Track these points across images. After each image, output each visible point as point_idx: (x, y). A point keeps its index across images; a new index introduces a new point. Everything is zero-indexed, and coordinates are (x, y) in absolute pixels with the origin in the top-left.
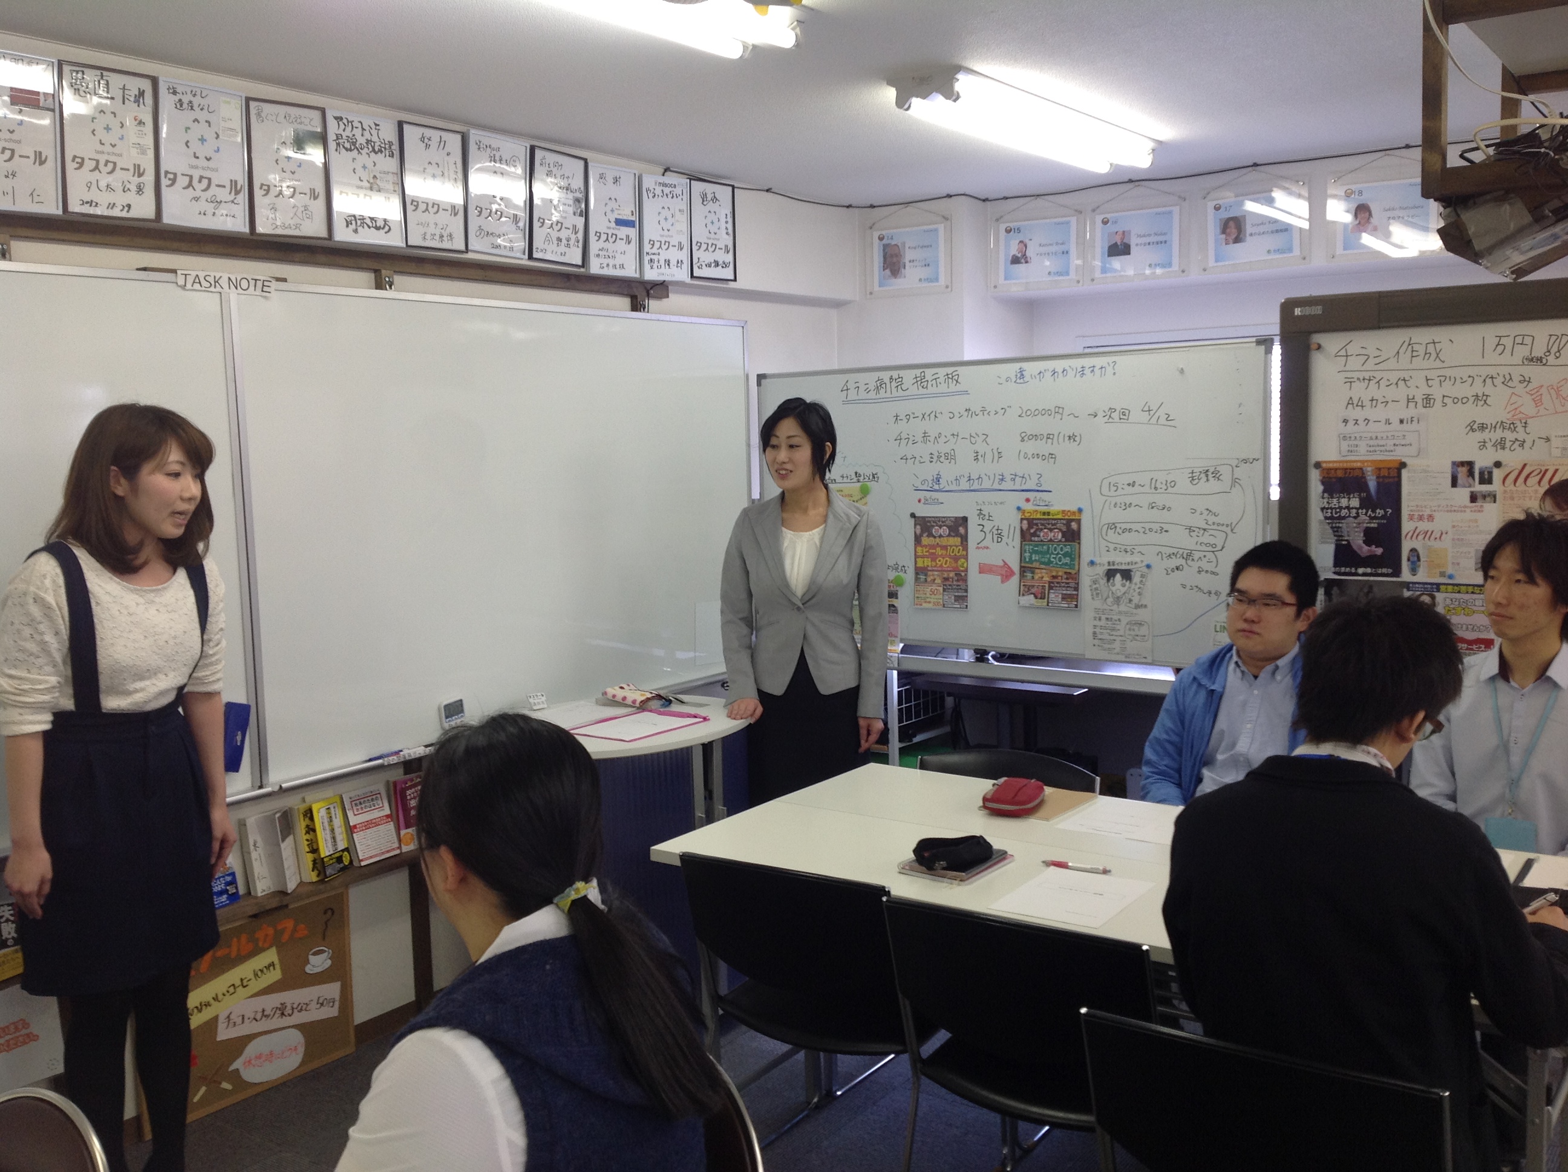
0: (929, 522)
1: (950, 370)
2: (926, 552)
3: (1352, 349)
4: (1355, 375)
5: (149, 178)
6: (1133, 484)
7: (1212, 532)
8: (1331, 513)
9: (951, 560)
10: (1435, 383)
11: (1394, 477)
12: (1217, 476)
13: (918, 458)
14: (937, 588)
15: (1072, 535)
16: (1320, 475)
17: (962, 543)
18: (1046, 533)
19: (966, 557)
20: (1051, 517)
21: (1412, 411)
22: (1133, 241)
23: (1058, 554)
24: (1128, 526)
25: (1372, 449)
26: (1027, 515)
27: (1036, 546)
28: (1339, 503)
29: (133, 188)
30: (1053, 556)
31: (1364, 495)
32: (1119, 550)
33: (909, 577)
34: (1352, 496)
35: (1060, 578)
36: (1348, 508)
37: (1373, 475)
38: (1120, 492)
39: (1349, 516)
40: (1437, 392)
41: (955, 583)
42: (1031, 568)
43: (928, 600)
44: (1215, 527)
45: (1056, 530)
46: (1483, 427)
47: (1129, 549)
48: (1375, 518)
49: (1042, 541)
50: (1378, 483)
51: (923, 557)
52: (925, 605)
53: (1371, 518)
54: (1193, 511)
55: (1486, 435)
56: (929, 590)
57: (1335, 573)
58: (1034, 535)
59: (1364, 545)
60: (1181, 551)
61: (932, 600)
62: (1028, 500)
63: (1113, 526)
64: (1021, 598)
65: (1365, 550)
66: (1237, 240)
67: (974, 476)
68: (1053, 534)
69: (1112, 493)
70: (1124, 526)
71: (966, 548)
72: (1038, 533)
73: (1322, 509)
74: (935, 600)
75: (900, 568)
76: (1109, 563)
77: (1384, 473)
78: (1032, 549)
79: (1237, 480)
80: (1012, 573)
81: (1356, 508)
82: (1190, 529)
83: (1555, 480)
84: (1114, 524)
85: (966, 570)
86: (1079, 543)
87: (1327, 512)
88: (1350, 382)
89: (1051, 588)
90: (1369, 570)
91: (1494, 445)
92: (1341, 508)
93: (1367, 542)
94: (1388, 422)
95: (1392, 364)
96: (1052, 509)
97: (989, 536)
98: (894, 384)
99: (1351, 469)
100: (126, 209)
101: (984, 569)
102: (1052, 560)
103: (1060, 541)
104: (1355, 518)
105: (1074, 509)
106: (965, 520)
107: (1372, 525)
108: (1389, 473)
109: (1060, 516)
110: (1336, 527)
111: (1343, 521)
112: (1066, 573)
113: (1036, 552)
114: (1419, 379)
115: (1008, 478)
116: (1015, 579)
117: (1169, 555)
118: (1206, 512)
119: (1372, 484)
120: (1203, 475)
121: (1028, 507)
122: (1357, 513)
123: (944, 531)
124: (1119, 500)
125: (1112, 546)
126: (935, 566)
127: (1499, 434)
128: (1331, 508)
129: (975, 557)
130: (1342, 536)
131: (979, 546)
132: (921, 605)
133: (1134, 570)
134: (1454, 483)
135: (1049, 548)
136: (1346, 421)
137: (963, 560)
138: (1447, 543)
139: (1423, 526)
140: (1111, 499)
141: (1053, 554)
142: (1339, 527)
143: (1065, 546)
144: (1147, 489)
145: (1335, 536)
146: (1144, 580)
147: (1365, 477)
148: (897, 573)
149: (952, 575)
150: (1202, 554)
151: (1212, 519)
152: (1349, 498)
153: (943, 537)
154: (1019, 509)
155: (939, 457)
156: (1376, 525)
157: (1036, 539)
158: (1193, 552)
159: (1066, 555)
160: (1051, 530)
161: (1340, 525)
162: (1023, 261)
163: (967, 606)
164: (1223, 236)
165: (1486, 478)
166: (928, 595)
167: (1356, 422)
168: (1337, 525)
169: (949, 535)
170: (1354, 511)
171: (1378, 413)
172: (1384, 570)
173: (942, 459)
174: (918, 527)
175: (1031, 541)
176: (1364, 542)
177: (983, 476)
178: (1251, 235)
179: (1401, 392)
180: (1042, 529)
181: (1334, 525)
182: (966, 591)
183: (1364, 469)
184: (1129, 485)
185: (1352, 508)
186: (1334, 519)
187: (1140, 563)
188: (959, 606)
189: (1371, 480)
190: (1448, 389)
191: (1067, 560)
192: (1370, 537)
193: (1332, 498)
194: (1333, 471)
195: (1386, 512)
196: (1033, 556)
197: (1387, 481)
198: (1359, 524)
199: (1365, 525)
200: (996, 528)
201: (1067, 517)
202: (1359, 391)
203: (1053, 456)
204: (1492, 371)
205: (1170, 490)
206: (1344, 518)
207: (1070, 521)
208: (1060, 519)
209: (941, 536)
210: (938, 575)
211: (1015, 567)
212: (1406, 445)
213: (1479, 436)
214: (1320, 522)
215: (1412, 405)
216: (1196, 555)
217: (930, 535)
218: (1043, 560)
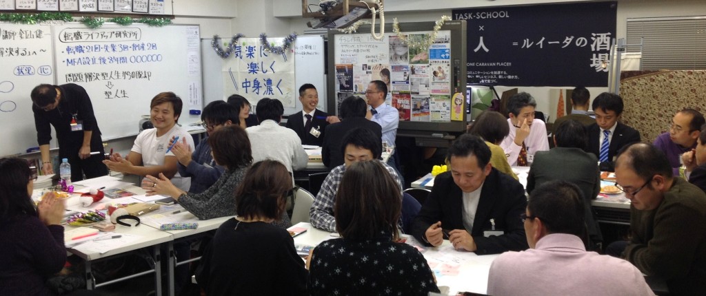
3: (342, 39)
4: (343, 44)
10: (359, 46)
16: (337, 68)
21: (355, 53)
29: (31, 2)
31: (345, 73)
34: (343, 73)
37: (347, 68)
39: (342, 78)
40: (360, 49)
46: (369, 57)
48: (348, 78)
55: (369, 59)
57: (340, 92)
65: (345, 86)
73: (337, 76)
81: (343, 76)
83: (382, 69)
88: (342, 46)
90: (347, 91)
91: (371, 61)
92: (341, 76)
94: (350, 55)
95: (350, 42)
99: (343, 66)
100: (29, 7)
108: (350, 68)
114: (356, 46)
119: (347, 70)
127: (372, 58)
128: (339, 76)
130: (341, 82)
134: (363, 69)
136: (341, 55)
138: (362, 83)
139: (358, 79)
145: (339, 82)
147: (345, 69)
156: (348, 80)
161: (341, 80)
165: (369, 68)
167: (344, 55)
171: (348, 53)
172: (350, 91)
176: (345, 84)
179: (353, 49)
181: (339, 80)
183: (345, 66)
186: (339, 78)
190: (362, 48)
192: (347, 82)
193: (339, 73)
194: (339, 67)
195: (350, 76)
198: (344, 79)
202: (345, 48)
204: (370, 44)
212: (353, 61)
213: (368, 59)
214: (337, 79)
215: (355, 51)
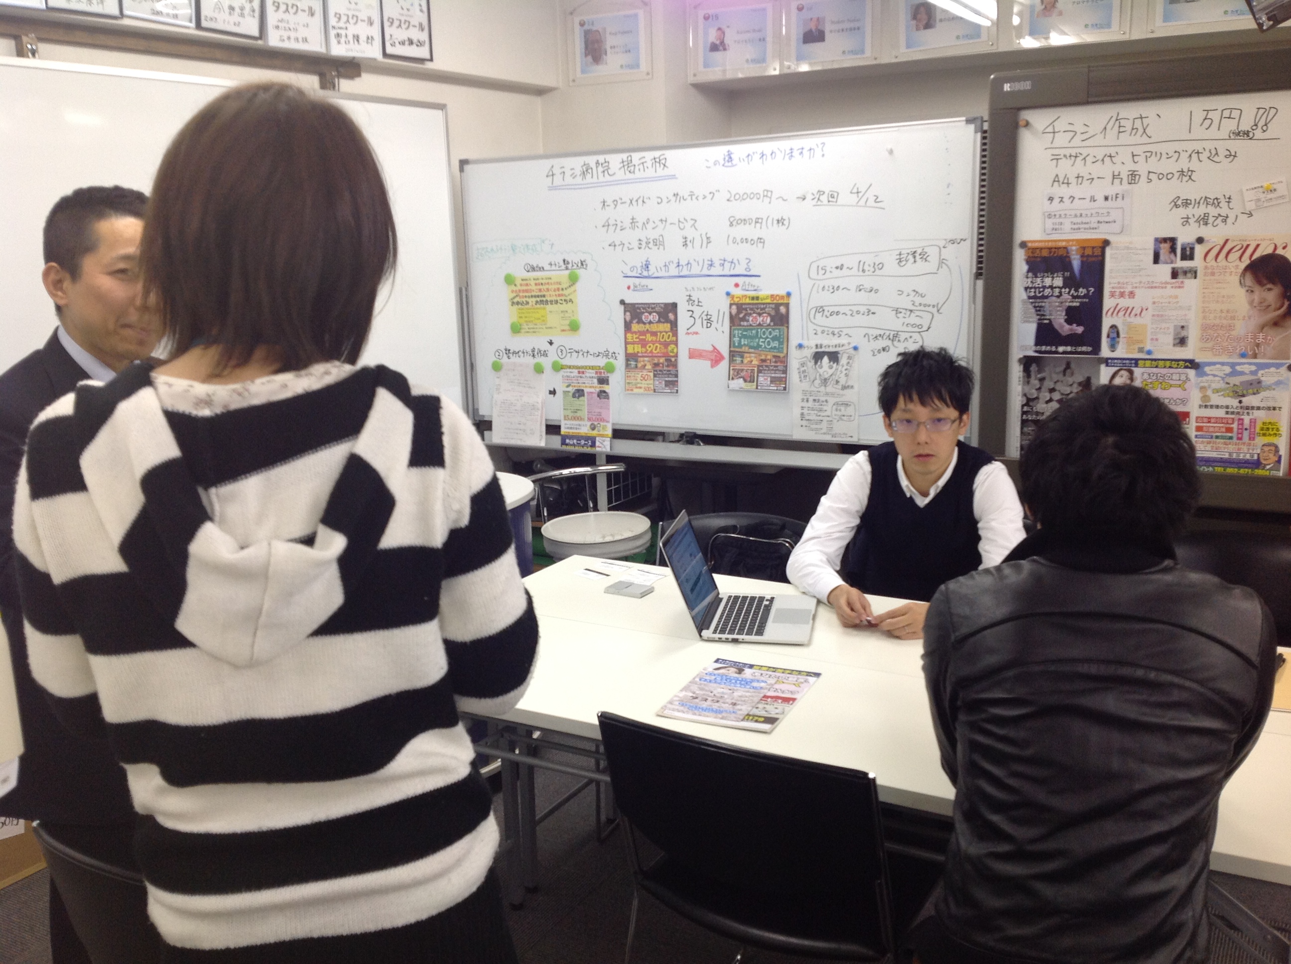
0: (639, 308)
1: (657, 154)
2: (636, 338)
3: (1059, 126)
4: (1062, 152)
6: (841, 267)
7: (918, 313)
8: (1035, 292)
9: (661, 346)
10: (1141, 159)
11: (1096, 256)
12: (925, 257)
13: (627, 245)
14: (649, 374)
15: (781, 319)
16: (1025, 255)
17: (672, 329)
18: (755, 318)
19: (676, 343)
20: (760, 301)
21: (1117, 188)
22: (828, 28)
23: (767, 338)
24: (836, 309)
25: (1076, 226)
26: (736, 300)
27: (746, 330)
28: (1043, 282)
30: (761, 340)
31: (1067, 274)
32: (826, 333)
33: (620, 363)
34: (1055, 275)
35: (768, 361)
36: (1051, 287)
37: (1077, 254)
38: (828, 275)
39: (1052, 296)
40: (1142, 168)
41: (665, 368)
42: (740, 352)
43: (639, 385)
44: (922, 308)
45: (765, 315)
46: (1187, 203)
47: (836, 331)
48: (1078, 297)
49: (751, 325)
50: (1082, 262)
51: (633, 343)
52: (636, 391)
53: (1074, 297)
54: (901, 293)
55: (1189, 211)
56: (640, 376)
57: (1036, 351)
58: (743, 319)
59: (1065, 324)
60: (887, 333)
61: (643, 386)
62: (737, 285)
63: (820, 309)
64: (731, 382)
65: (1065, 329)
66: (928, 26)
67: (683, 262)
68: (761, 318)
69: (820, 277)
70: (832, 309)
71: (675, 334)
72: (747, 318)
73: (1026, 289)
74: (646, 386)
75: (610, 354)
76: (817, 346)
77: (1088, 252)
78: (741, 334)
79: (944, 261)
80: (722, 358)
81: (1059, 287)
82: (897, 311)
83: (1254, 257)
84: (822, 307)
85: (676, 356)
86: (788, 327)
87: (1030, 292)
88: (1056, 159)
89: (759, 371)
90: (1069, 349)
91: (1198, 221)
92: (1044, 287)
93: (1069, 321)
94: (1093, 199)
95: (1099, 140)
96: (761, 294)
97: (699, 322)
98: (600, 169)
99: (1055, 248)
101: (694, 354)
102: (761, 344)
103: (769, 325)
104: (1058, 297)
105: (783, 293)
106: (674, 305)
107: (1075, 304)
108: (1093, 253)
109: (768, 301)
110: (1038, 307)
111: (1045, 300)
112: (774, 356)
113: (745, 337)
114: (1124, 155)
115: (717, 263)
116: (724, 364)
117: (876, 337)
118: (913, 294)
119: (1076, 263)
120: (910, 257)
121: (738, 292)
122: (1060, 293)
123: (654, 317)
124: (827, 283)
125: (819, 330)
126: (646, 352)
127: (1202, 210)
128: (1035, 288)
129: (685, 343)
130: (1044, 315)
131: (689, 331)
132: (632, 390)
133: (841, 352)
134: (1156, 259)
135: (757, 332)
136: (1051, 199)
137: (673, 346)
138: (1146, 319)
139: (1124, 302)
140: (818, 282)
141: (761, 337)
142: (1041, 307)
143: (774, 330)
144: (854, 271)
145: (1038, 315)
146: (851, 361)
147: (1069, 257)
148: (608, 360)
149: (662, 360)
150: (907, 335)
151: (918, 300)
152: (1053, 278)
153: (653, 323)
154: (728, 294)
155: (648, 243)
156: (1078, 304)
157: (745, 323)
158: (900, 333)
159: (774, 339)
160: (760, 315)
161: (1043, 304)
162: (721, 48)
163: (677, 390)
164: (914, 22)
165: (1188, 254)
166: (639, 381)
167: (1062, 200)
168: (1040, 304)
169: (659, 321)
170: (1057, 290)
171: (1085, 190)
172: (1084, 349)
173: (651, 245)
174: (628, 314)
175: (741, 325)
176: (1067, 321)
177: (692, 261)
178: (941, 20)
179: (1107, 169)
180: (750, 314)
181: (1037, 305)
182: (676, 376)
183: (1069, 248)
184: (837, 268)
185: (1055, 288)
186: (1037, 298)
187: (847, 345)
188: (669, 391)
189: (1074, 259)
190: (1154, 164)
191: (775, 344)
192: (1072, 315)
193: (1036, 277)
194: (1038, 251)
195: (1088, 291)
196: (743, 340)
197: (1091, 259)
198: (1062, 303)
199: (1067, 304)
200: (705, 313)
201: (775, 302)
202: (1066, 168)
203: (762, 241)
204: (1198, 146)
205: (878, 272)
206: (1047, 297)
207: (778, 305)
208: (769, 304)
209: (650, 323)
210: (649, 361)
211: (725, 352)
212: (1109, 222)
213: (1182, 212)
214: (1023, 302)
215: (1117, 181)
216: (903, 336)
217: (640, 321)
218: (752, 344)
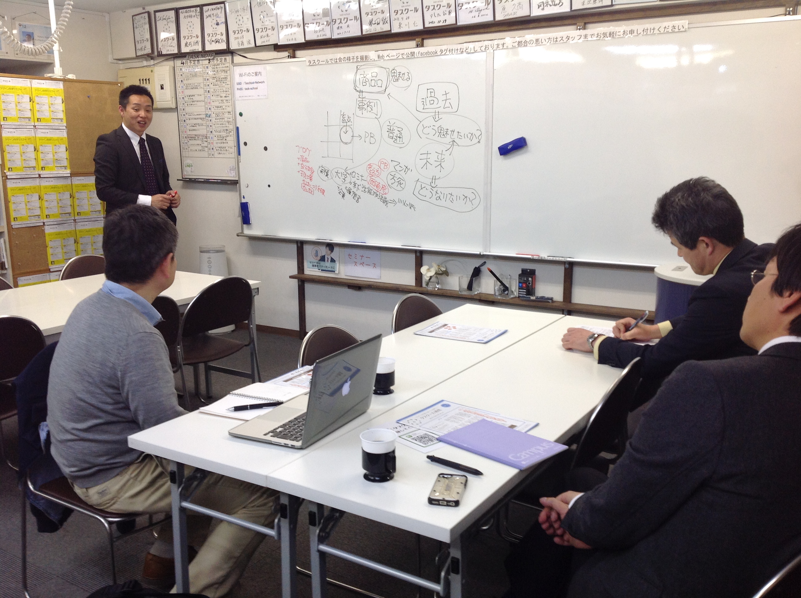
5: (453, 8)
29: (448, 13)
100: (445, 22)
